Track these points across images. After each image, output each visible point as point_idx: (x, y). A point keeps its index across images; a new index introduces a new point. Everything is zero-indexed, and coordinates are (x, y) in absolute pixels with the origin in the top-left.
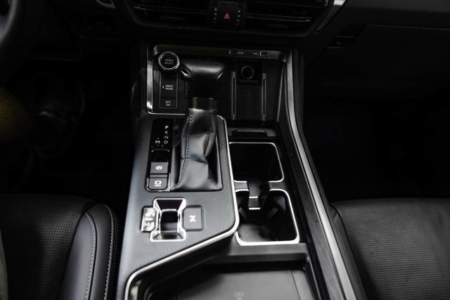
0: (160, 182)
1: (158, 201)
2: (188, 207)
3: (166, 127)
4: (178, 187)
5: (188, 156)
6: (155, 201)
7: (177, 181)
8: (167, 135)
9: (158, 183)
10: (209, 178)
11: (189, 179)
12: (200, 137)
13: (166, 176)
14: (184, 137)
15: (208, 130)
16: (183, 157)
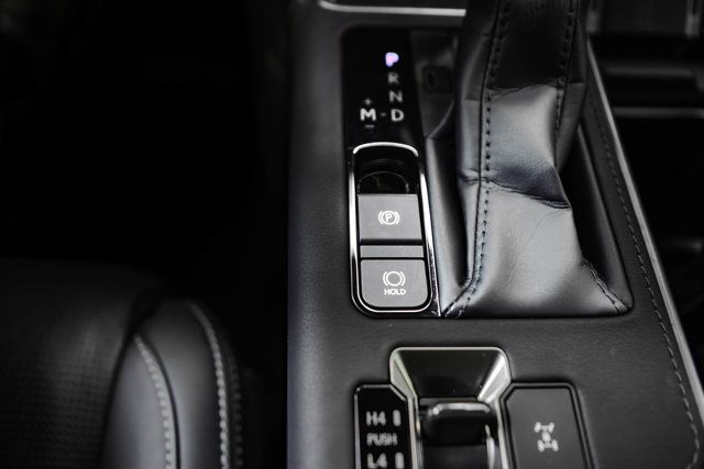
0: (402, 276)
1: (403, 355)
2: (519, 383)
3: (391, 58)
4: (473, 298)
5: (491, 174)
6: (395, 357)
7: (462, 274)
8: (395, 88)
9: (394, 279)
10: (582, 264)
11: (508, 267)
12: (531, 99)
13: (418, 251)
14: (470, 97)
15: (559, 74)
16: (471, 174)
